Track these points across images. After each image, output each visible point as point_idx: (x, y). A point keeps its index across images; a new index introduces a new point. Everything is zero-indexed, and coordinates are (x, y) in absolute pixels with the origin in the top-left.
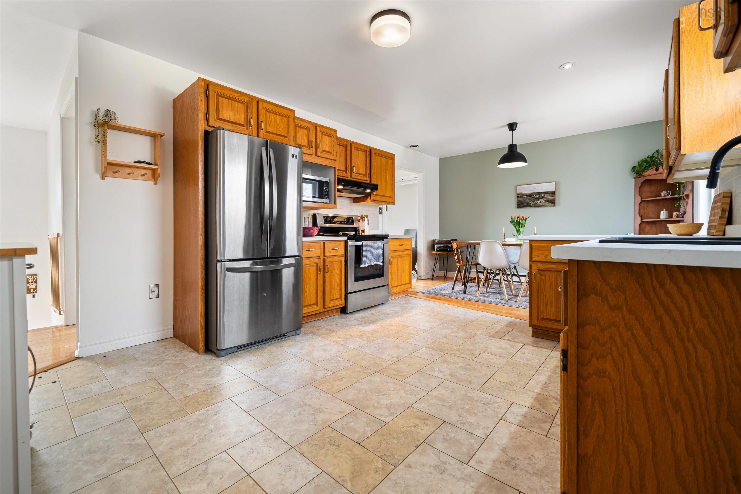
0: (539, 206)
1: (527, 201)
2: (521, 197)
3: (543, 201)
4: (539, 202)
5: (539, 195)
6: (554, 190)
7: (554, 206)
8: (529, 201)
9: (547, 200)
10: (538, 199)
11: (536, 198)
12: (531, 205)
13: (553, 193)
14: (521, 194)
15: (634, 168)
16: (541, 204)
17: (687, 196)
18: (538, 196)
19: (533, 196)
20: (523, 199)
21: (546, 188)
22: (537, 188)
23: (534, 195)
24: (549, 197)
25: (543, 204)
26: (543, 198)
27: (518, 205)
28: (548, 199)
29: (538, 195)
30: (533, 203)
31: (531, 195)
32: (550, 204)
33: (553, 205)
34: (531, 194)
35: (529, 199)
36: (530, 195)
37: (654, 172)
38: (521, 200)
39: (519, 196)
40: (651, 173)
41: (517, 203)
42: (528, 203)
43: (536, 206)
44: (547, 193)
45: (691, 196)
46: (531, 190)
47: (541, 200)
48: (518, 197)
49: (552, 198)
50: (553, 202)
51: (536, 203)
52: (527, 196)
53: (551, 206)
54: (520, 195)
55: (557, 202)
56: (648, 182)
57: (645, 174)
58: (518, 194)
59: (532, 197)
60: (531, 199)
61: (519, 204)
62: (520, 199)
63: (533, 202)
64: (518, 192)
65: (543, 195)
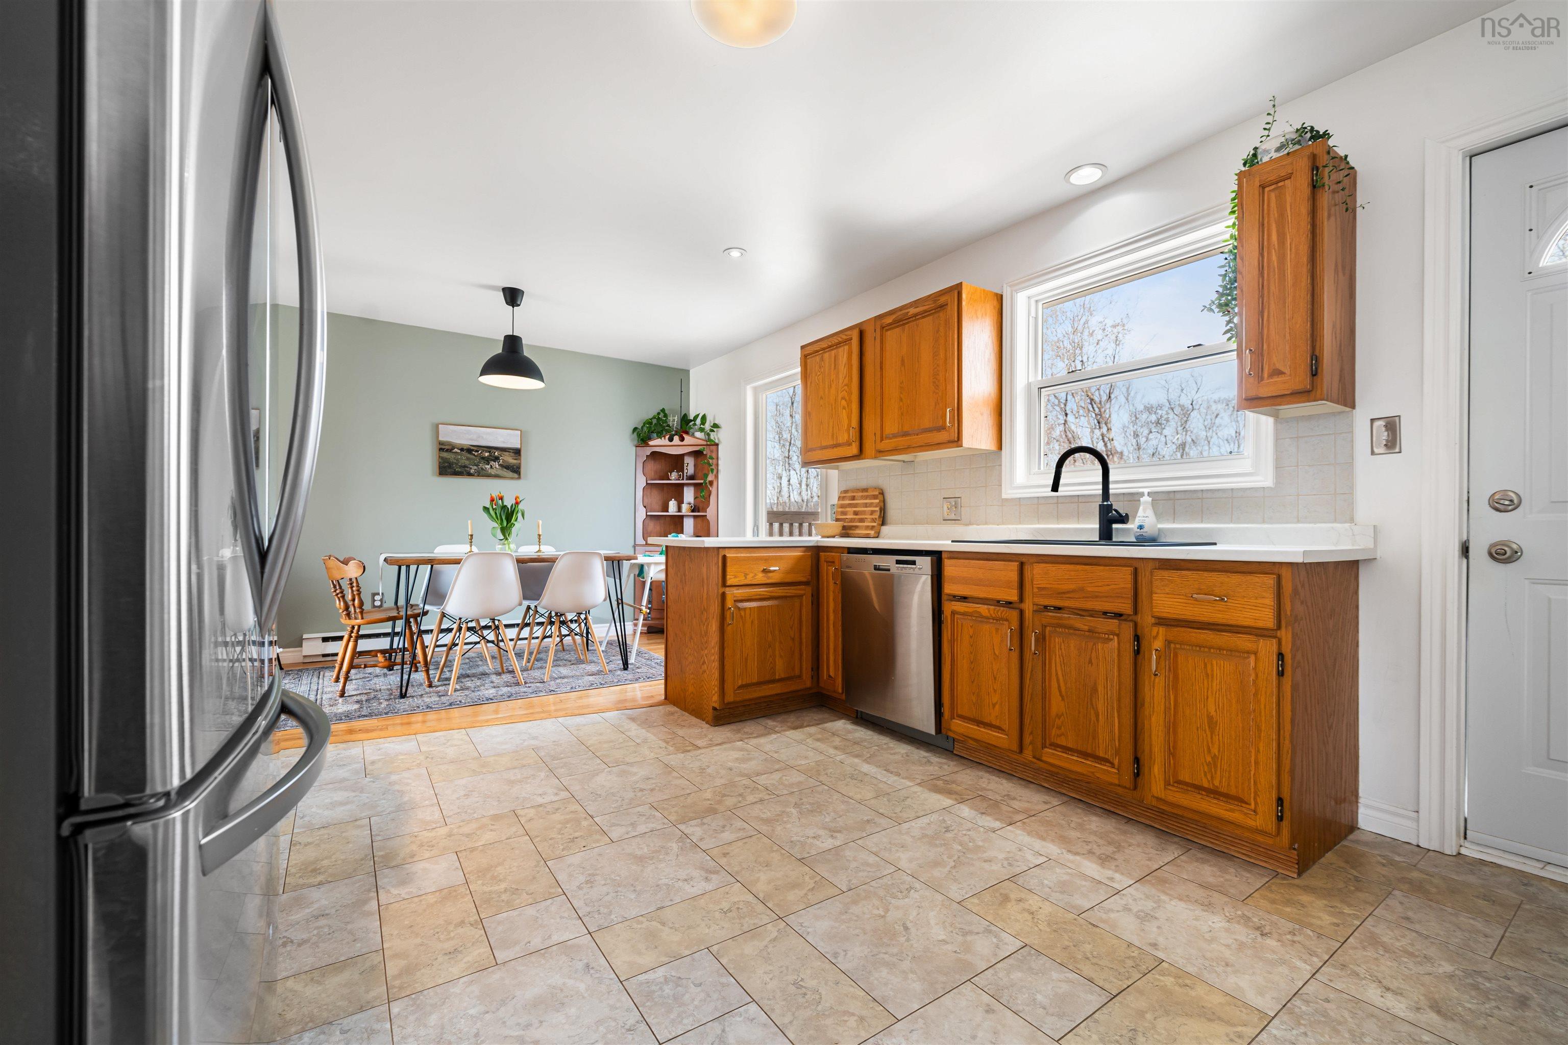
0: (489, 476)
1: (463, 461)
2: (449, 451)
3: (497, 466)
4: (488, 467)
5: (489, 452)
6: (518, 446)
7: (519, 478)
8: (467, 463)
9: (505, 464)
10: (487, 460)
11: (483, 458)
12: (472, 471)
13: (517, 452)
14: (449, 443)
15: (635, 429)
16: (493, 472)
17: (711, 483)
18: (487, 454)
19: (476, 454)
20: (453, 456)
21: (502, 440)
22: (485, 437)
23: (478, 451)
24: (509, 459)
25: (497, 473)
26: (496, 459)
27: (440, 468)
28: (508, 462)
29: (486, 452)
30: (475, 467)
31: (473, 450)
32: (511, 474)
33: (516, 476)
34: (472, 448)
35: (468, 459)
36: (469, 451)
37: (666, 442)
38: (449, 457)
39: (443, 447)
40: (659, 444)
41: (440, 463)
42: (465, 467)
43: (481, 474)
44: (506, 451)
45: (715, 484)
46: (472, 440)
47: (492, 463)
48: (441, 450)
49: (515, 461)
50: (516, 470)
51: (482, 469)
52: (462, 450)
53: (512, 478)
54: (447, 447)
55: (522, 471)
56: (655, 456)
57: (651, 443)
58: (441, 443)
59: (474, 455)
60: (472, 459)
61: (444, 467)
62: (445, 455)
63: (477, 466)
64: (441, 439)
65: (496, 454)
